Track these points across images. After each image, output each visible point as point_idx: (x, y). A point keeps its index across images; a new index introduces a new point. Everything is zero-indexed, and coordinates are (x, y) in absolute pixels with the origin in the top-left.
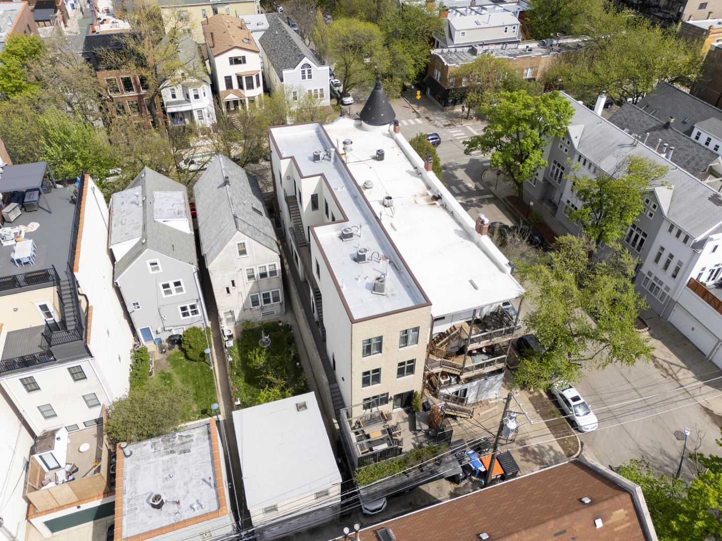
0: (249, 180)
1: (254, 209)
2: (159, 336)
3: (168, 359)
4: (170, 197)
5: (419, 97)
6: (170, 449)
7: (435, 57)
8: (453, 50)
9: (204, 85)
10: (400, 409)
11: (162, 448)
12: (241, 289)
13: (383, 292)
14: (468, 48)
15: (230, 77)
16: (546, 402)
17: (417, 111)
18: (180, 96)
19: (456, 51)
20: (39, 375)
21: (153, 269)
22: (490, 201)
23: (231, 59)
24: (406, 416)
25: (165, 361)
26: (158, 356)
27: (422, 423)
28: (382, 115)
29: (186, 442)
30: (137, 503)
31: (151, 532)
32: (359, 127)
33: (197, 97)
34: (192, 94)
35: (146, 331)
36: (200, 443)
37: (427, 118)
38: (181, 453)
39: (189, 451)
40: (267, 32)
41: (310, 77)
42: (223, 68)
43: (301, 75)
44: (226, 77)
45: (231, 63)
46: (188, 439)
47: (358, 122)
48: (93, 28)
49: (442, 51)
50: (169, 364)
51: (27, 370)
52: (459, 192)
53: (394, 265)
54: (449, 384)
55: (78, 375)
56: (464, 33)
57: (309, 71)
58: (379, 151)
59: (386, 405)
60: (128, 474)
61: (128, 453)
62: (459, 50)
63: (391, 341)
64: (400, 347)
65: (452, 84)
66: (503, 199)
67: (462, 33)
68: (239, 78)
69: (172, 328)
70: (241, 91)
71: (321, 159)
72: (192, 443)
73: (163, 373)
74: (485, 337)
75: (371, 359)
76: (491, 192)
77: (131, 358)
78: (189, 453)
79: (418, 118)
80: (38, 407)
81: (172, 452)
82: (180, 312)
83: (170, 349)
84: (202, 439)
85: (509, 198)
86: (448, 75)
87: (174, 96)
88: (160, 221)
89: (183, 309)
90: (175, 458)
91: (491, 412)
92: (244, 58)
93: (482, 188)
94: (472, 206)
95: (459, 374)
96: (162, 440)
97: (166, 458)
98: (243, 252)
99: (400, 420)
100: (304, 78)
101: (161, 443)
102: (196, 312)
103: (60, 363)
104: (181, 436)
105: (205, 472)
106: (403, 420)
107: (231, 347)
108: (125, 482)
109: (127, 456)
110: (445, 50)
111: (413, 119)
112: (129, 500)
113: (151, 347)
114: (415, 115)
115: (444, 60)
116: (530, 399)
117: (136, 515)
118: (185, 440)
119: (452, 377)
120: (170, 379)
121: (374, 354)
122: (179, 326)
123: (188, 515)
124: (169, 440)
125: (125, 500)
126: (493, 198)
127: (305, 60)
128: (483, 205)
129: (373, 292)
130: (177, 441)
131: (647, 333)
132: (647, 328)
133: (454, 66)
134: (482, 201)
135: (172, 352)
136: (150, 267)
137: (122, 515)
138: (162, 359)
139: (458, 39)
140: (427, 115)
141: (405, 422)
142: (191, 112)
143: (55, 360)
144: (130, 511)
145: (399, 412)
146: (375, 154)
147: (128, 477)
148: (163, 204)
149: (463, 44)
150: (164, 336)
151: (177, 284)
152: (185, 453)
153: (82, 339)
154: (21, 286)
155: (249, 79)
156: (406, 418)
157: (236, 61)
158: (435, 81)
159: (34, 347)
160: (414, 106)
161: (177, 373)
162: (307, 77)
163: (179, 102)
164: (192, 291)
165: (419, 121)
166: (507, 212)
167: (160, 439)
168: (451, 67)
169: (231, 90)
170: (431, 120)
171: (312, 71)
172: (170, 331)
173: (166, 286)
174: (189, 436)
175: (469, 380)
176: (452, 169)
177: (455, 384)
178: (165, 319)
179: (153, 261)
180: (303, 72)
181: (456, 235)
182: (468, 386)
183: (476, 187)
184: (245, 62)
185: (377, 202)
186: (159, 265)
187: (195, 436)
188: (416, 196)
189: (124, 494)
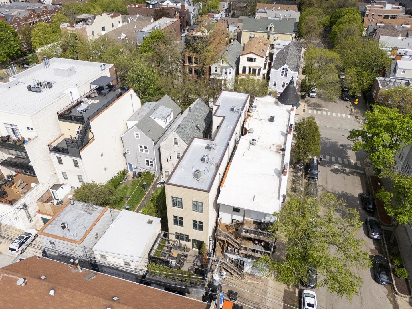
0: (208, 114)
1: (197, 127)
2: (135, 170)
3: (133, 181)
4: (165, 110)
5: (356, 103)
6: (86, 210)
7: (377, 81)
8: (393, 80)
9: (231, 68)
10: (197, 250)
12: (173, 162)
13: (198, 178)
14: (405, 81)
15: (246, 67)
17: (353, 111)
18: (219, 72)
19: (395, 81)
20: (64, 158)
21: (137, 137)
22: (358, 174)
23: (248, 58)
24: (198, 254)
25: (131, 182)
26: (130, 179)
29: (94, 210)
30: (59, 222)
31: (52, 235)
33: (226, 73)
34: (224, 71)
35: (131, 165)
36: (98, 213)
37: (356, 117)
38: (88, 213)
39: (91, 214)
41: (286, 75)
42: (244, 62)
43: (281, 73)
44: (243, 67)
45: (248, 60)
48: (192, 33)
49: (385, 79)
50: (131, 183)
51: (59, 154)
52: (341, 162)
54: (233, 252)
55: (76, 164)
56: (405, 71)
57: (286, 73)
58: (271, 117)
59: (188, 242)
61: (72, 203)
62: (397, 81)
64: (193, 211)
65: (381, 100)
66: (368, 176)
67: (403, 71)
68: (250, 69)
69: (141, 168)
70: (249, 75)
71: (234, 111)
72: (95, 212)
74: (256, 233)
75: (177, 209)
76: (364, 170)
77: (117, 173)
79: (350, 115)
80: (62, 172)
81: (86, 211)
82: (146, 162)
83: (137, 177)
85: (372, 177)
86: (379, 93)
87: (216, 71)
88: (153, 118)
89: (148, 161)
91: (255, 284)
92: (255, 58)
93: (359, 165)
94: (343, 172)
95: (239, 249)
97: (82, 212)
98: (176, 143)
99: (193, 255)
100: (282, 75)
101: (86, 206)
102: (152, 165)
103: (70, 156)
104: (94, 207)
105: (88, 225)
106: (194, 256)
107: (159, 188)
108: (63, 213)
109: (71, 204)
110: (387, 79)
111: (346, 115)
112: (58, 220)
113: (130, 173)
114: (350, 113)
115: (380, 84)
116: (285, 291)
117: (55, 226)
118: (94, 209)
119: (236, 249)
120: (127, 189)
121: (178, 207)
122: (144, 168)
123: (68, 237)
124: (89, 206)
125: (56, 220)
126: (362, 174)
127: (285, 66)
128: (350, 175)
129: (194, 177)
130: (91, 208)
133: (385, 89)
134: (352, 173)
135: (137, 179)
136: (135, 135)
137: (50, 224)
139: (399, 74)
140: (357, 115)
141: (194, 257)
142: (221, 80)
143: (69, 154)
144: (54, 224)
147: (65, 212)
148: (160, 111)
149: (402, 78)
150: (138, 171)
151: (146, 148)
153: (79, 149)
154: (72, 120)
155: (254, 70)
156: (196, 256)
157: (251, 60)
158: (372, 96)
159: (65, 146)
160: (353, 108)
161: (131, 189)
162: (284, 75)
163: (218, 74)
164: (152, 154)
165: (349, 116)
166: (365, 185)
167: (87, 204)
168: (382, 89)
169: (244, 74)
170: (358, 118)
171: (288, 73)
172: (141, 169)
173: (141, 147)
174: (96, 209)
175: (247, 256)
176: (348, 148)
177: (237, 255)
178: (139, 163)
179: (137, 133)
180: (283, 72)
181: (274, 171)
182: (245, 259)
183: (356, 164)
184: (255, 61)
186: (139, 135)
187: (99, 210)
188: (273, 145)
189: (58, 217)
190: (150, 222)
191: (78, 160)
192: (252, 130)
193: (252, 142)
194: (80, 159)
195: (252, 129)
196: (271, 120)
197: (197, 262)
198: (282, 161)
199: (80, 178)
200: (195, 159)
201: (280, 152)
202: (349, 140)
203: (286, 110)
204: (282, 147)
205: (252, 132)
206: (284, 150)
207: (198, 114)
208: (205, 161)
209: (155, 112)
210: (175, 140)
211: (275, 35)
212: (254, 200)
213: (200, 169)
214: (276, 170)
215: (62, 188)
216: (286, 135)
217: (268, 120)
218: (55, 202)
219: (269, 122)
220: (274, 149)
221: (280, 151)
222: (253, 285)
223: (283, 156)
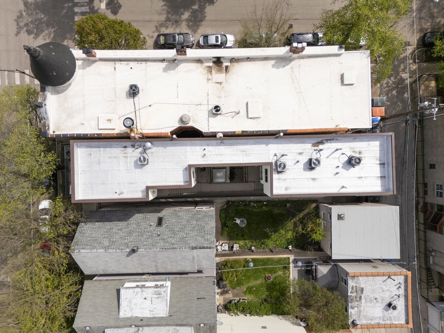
6: (358, 298)
11: (356, 303)
25: (235, 291)
26: (230, 295)
30: (387, 316)
36: (359, 282)
50: (238, 288)
53: (326, 140)
60: (367, 321)
72: (358, 286)
73: (246, 292)
78: (364, 288)
84: (357, 280)
90: (365, 296)
97: (363, 301)
101: (352, 304)
104: (351, 292)
108: (372, 323)
112: (384, 320)
117: (394, 317)
118: (355, 290)
120: (252, 288)
124: (352, 299)
130: (354, 294)
144: (390, 320)
152: (363, 291)
161: (249, 282)
185: (211, 119)
187: (353, 284)
189: (379, 323)
198: (250, 61)
201: (227, 67)
206: (218, 61)
209: (149, 316)
214: (273, 66)
220: (219, 76)
221: (224, 66)
223: (233, 60)
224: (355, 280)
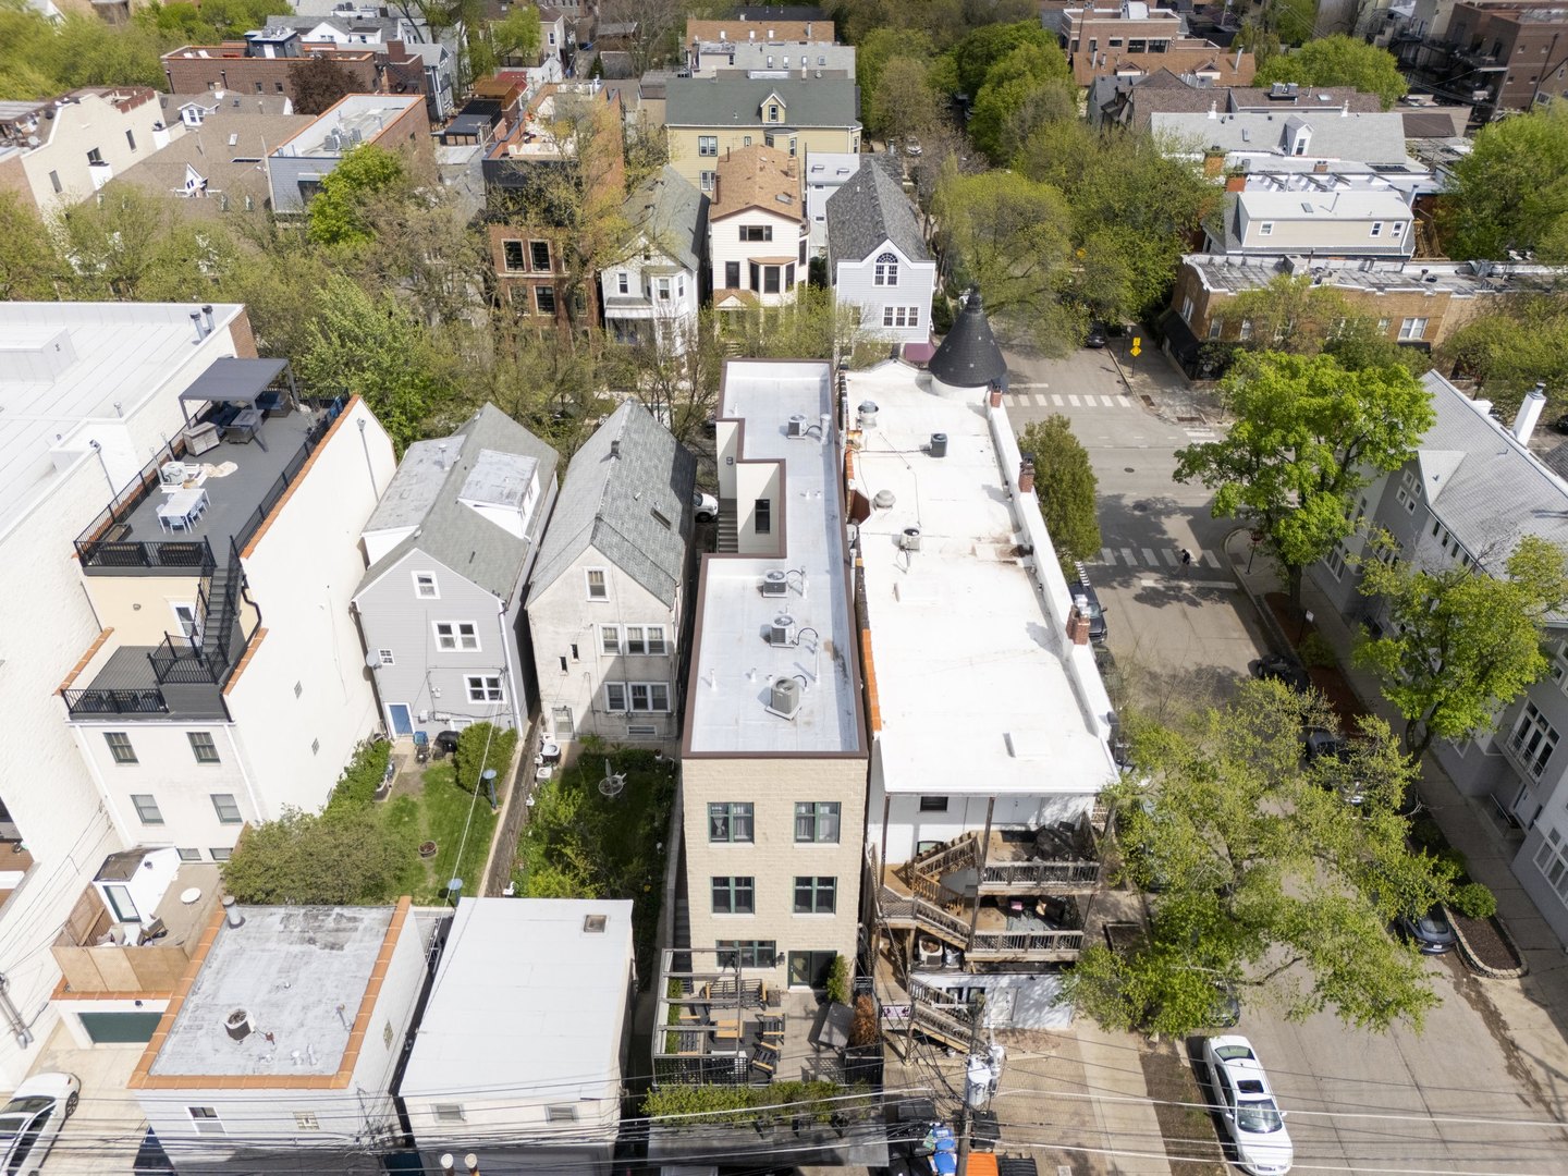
0: (676, 458)
1: (656, 514)
2: (422, 728)
3: (424, 776)
4: (508, 464)
5: (1136, 352)
6: (311, 934)
7: (1191, 271)
8: (1238, 261)
9: (683, 274)
10: (807, 989)
11: (298, 929)
12: (589, 667)
13: (788, 712)
14: (1275, 260)
15: (737, 264)
16: (1181, 1076)
17: (1129, 380)
18: (635, 290)
19: (1244, 264)
20: (140, 733)
21: (424, 591)
22: (1224, 596)
23: (743, 230)
24: (815, 1006)
25: (417, 778)
26: (409, 766)
27: (835, 1030)
28: (972, 366)
29: (344, 930)
30: (207, 1016)
31: (204, 1077)
32: (925, 385)
33: (665, 294)
34: (656, 284)
35: (400, 712)
36: (367, 938)
37: (1146, 398)
38: (326, 946)
39: (342, 948)
40: (846, 188)
41: (893, 281)
42: (726, 243)
43: (874, 274)
44: (728, 264)
45: (743, 237)
46: (351, 925)
47: (926, 375)
48: (505, 147)
49: (1211, 260)
50: (422, 786)
51: (117, 719)
52: (1157, 564)
53: (844, 664)
54: (939, 965)
55: (204, 750)
56: (1269, 226)
57: (893, 270)
58: (936, 436)
59: (772, 969)
60: (220, 959)
61: (235, 921)
62: (1251, 261)
63: (776, 820)
64: (798, 841)
65: (1215, 332)
66: (1257, 597)
67: (1265, 226)
68: (754, 268)
69: (448, 716)
70: (754, 293)
71: (801, 433)
72: (354, 934)
73: (405, 800)
74: (1027, 873)
75: (729, 850)
76: (1235, 579)
77: (354, 756)
78: (340, 952)
79: (1125, 395)
80: (133, 797)
81: (312, 941)
82: (468, 687)
83: (436, 757)
84: (374, 931)
85: (1270, 597)
86: (1207, 311)
87: (624, 289)
88: (469, 503)
89: (476, 682)
90: (311, 954)
91: (1036, 1061)
92: (769, 228)
93: (1215, 564)
94: (1178, 599)
95: (963, 946)
96: (305, 914)
97: (297, 948)
98: (598, 591)
99: (799, 1012)
100: (879, 281)
101: (300, 918)
102: (495, 695)
103: (176, 718)
104: (342, 915)
105: (349, 996)
106: (803, 1014)
107: (546, 780)
108: (207, 972)
109: (232, 926)
110: (1218, 259)
111: (1112, 396)
112: (197, 1007)
113: (403, 746)
114: (1120, 388)
115: (1204, 279)
116: (1144, 1059)
117: (195, 1038)
118: (344, 924)
119: (948, 951)
120: (411, 814)
121: (736, 841)
122: (463, 713)
123: (279, 1068)
124: (316, 917)
125: (191, 1006)
126: (1235, 591)
127: (887, 246)
128: (1203, 602)
129: (769, 709)
130: (330, 923)
131: (1516, 983)
132: (1519, 971)
133: (1224, 294)
134: (1205, 593)
135: (438, 764)
136: (417, 585)
137: (169, 1031)
138: (414, 773)
139: (1253, 237)
140: (1147, 392)
141: (806, 1018)
142: (649, 322)
143: (167, 711)
144: (188, 1029)
145: (803, 996)
146: (927, 442)
147: (215, 965)
148: (488, 474)
149: (1263, 249)
150: (433, 731)
151: (467, 629)
152: (332, 948)
153: (216, 682)
154: (149, 565)
155: (772, 272)
156: (813, 1012)
157: (755, 234)
158: (1181, 322)
159: (144, 679)
160: (1126, 370)
161: (429, 807)
162: (886, 280)
163: (630, 302)
164: (495, 651)
165: (1124, 402)
166: (1255, 628)
167: (303, 911)
168: (1215, 294)
169: (733, 291)
170: (1152, 404)
171: (898, 271)
172: (446, 721)
173: (445, 629)
174: (354, 919)
175: (992, 968)
176: (1159, 513)
177: (955, 970)
178: (438, 695)
179: (425, 574)
180: (880, 270)
181: (1028, 635)
182: (987, 981)
183: (1203, 561)
184: (769, 238)
185: (889, 538)
186: (435, 584)
187: (366, 922)
188: (979, 539)
189: (194, 993)
190: (596, 924)
191: (216, 730)
192: (886, 497)
193: (906, 539)
194: (226, 724)
195: (886, 492)
196: (937, 447)
197: (830, 1034)
198: (1036, 592)
199: (224, 807)
200: (740, 640)
201: (1014, 563)
202: (1180, 481)
203: (969, 407)
204: (1014, 542)
205: (888, 503)
206: (1024, 551)
207: (647, 464)
208: (784, 641)
209: (469, 479)
210: (591, 580)
211: (793, 135)
212: (1011, 753)
213: (788, 676)
214: (1031, 627)
215: (148, 864)
216: (1008, 496)
217: (926, 450)
218: (132, 933)
219: (927, 458)
220: (989, 552)
221: (1014, 559)
222: (1031, 1068)
223: (1032, 573)
224: (377, 927)
